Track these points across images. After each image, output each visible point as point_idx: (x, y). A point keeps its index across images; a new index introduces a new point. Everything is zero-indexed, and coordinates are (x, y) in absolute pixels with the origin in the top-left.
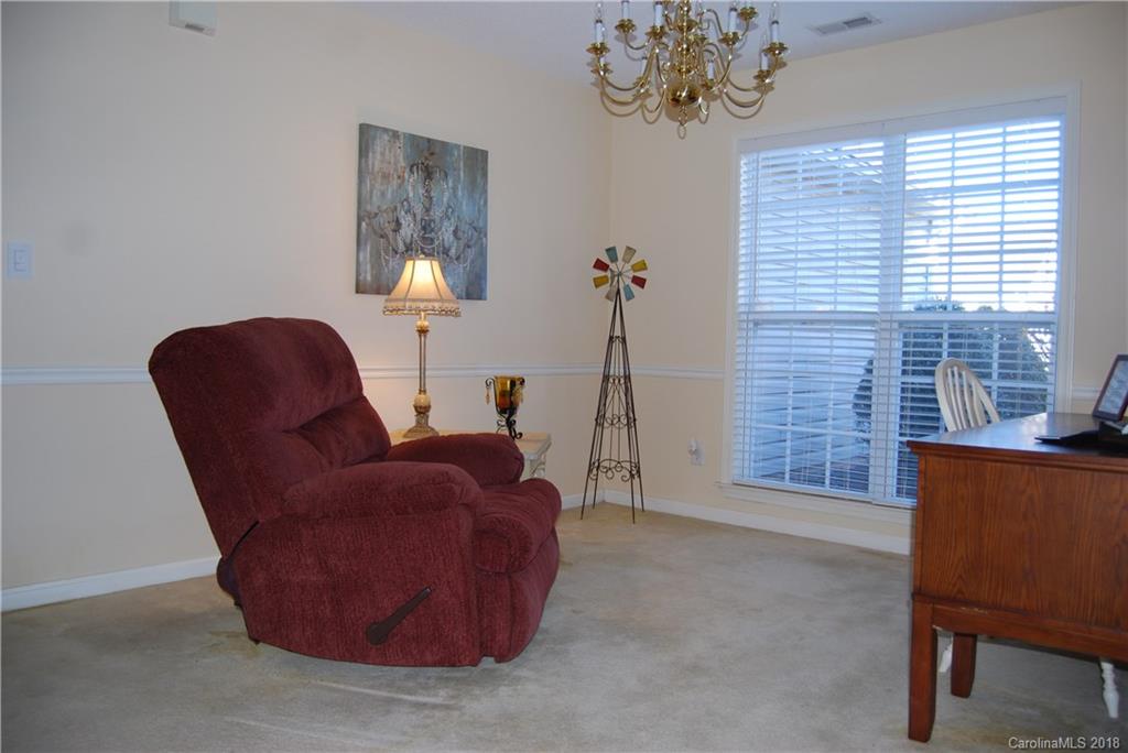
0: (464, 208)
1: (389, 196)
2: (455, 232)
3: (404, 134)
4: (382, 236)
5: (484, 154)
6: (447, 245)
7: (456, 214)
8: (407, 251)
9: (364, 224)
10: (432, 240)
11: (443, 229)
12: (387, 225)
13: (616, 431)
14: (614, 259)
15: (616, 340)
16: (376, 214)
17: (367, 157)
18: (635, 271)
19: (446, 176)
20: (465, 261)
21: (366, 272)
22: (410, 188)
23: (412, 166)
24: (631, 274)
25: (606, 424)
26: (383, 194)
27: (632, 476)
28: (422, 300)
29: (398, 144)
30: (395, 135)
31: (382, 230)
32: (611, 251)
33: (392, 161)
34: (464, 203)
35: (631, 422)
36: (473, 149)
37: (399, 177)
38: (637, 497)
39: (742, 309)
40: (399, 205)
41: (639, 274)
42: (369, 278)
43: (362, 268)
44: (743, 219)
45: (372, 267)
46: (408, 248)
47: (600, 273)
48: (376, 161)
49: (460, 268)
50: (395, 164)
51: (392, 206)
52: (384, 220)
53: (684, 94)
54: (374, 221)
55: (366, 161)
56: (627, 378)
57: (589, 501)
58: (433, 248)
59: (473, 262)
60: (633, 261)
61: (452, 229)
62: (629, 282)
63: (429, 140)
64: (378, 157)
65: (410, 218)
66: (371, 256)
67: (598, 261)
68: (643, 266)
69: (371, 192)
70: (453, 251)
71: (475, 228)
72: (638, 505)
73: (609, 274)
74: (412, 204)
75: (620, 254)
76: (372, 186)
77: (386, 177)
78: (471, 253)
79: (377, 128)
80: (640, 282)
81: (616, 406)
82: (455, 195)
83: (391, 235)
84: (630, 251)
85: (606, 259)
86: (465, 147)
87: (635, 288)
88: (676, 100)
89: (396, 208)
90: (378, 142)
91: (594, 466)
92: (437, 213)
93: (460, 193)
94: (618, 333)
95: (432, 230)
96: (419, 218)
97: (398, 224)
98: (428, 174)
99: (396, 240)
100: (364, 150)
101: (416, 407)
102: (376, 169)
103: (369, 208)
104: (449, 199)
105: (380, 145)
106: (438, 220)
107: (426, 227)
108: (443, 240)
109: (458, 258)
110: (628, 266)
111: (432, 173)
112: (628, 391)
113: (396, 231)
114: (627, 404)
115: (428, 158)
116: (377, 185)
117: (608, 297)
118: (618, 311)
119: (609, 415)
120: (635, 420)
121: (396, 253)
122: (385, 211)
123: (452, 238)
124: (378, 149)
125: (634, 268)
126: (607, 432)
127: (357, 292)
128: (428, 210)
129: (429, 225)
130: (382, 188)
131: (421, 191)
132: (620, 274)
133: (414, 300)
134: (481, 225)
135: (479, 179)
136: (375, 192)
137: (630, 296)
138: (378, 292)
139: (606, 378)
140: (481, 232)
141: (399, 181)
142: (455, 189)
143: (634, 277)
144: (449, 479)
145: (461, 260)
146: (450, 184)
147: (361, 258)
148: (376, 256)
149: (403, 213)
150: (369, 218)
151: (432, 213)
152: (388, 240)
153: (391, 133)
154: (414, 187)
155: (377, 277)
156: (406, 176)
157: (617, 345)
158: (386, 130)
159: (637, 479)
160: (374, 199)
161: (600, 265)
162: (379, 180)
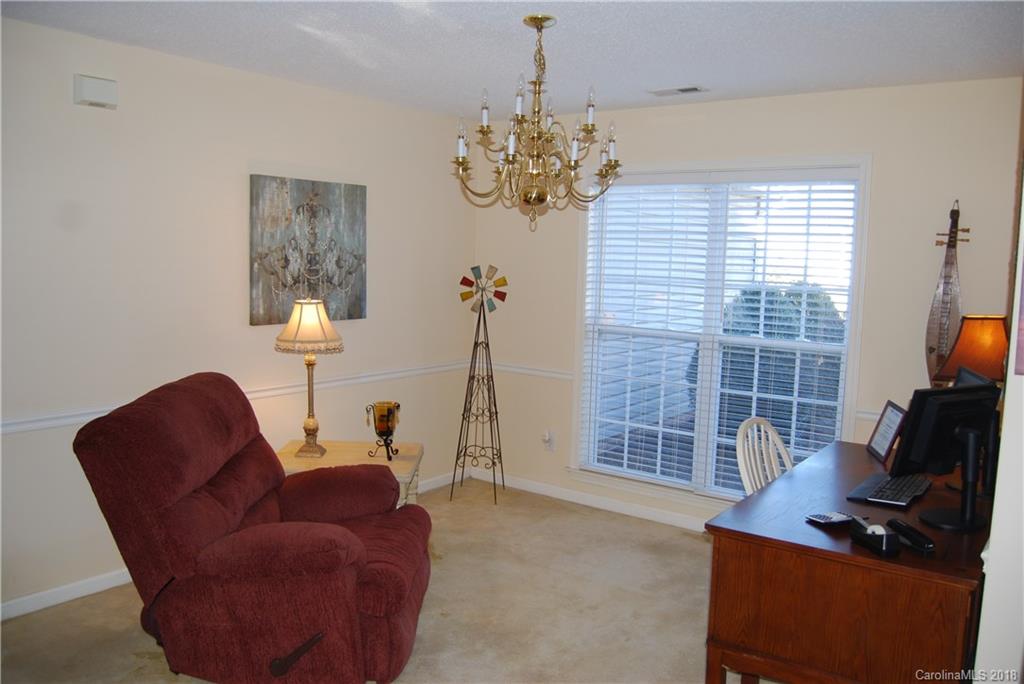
0: (346, 239)
1: (278, 236)
2: (338, 263)
3: (291, 180)
4: (272, 274)
5: (363, 189)
6: (330, 275)
7: (338, 246)
8: (295, 284)
9: (256, 265)
10: (317, 271)
11: (328, 261)
12: (276, 263)
13: (480, 426)
14: (478, 275)
15: (480, 345)
16: (267, 255)
17: (257, 204)
18: (496, 287)
19: (329, 211)
20: (348, 286)
21: (258, 307)
22: (297, 227)
23: (299, 208)
24: (493, 289)
25: (471, 420)
26: (272, 236)
27: (494, 463)
28: (309, 342)
29: (285, 190)
30: (283, 181)
31: (271, 267)
32: (476, 270)
33: (281, 205)
34: (345, 234)
35: (493, 416)
36: (353, 185)
37: (287, 219)
38: (498, 475)
39: (588, 321)
40: (287, 245)
41: (500, 289)
42: (261, 311)
43: (255, 304)
44: (590, 243)
45: (264, 302)
46: (296, 281)
47: (467, 289)
48: (265, 207)
49: (341, 293)
50: (283, 208)
51: (281, 246)
52: (274, 260)
53: (534, 196)
54: (266, 262)
55: (257, 208)
56: (490, 378)
57: (458, 478)
58: (318, 279)
59: (353, 285)
60: (495, 278)
61: (335, 259)
62: (491, 296)
63: (313, 183)
64: (268, 202)
65: (297, 255)
66: (263, 293)
67: (464, 278)
68: (503, 282)
69: (262, 235)
70: (336, 280)
71: (355, 256)
72: (499, 481)
73: (474, 289)
74: (299, 241)
75: (484, 272)
76: (263, 230)
77: (275, 220)
78: (352, 279)
79: (266, 177)
80: (501, 296)
81: (480, 401)
82: (337, 228)
83: (280, 271)
84: (493, 269)
85: (471, 277)
86: (346, 185)
87: (497, 301)
88: (527, 201)
89: (284, 247)
90: (267, 189)
91: (462, 453)
92: (322, 246)
93: (341, 227)
94: (481, 339)
95: (317, 263)
96: (305, 254)
97: (287, 261)
98: (313, 213)
99: (285, 275)
100: (254, 199)
101: (306, 431)
102: (266, 214)
103: (260, 250)
104: (332, 234)
105: (269, 191)
106: (321, 254)
107: (312, 260)
108: (327, 270)
109: (340, 285)
110: (491, 283)
111: (316, 212)
112: (491, 389)
113: (285, 267)
114: (489, 398)
115: (313, 198)
116: (267, 229)
117: (473, 309)
118: (482, 320)
119: (474, 410)
120: (496, 413)
121: (285, 286)
122: (276, 251)
123: (335, 267)
124: (267, 196)
125: (496, 284)
126: (472, 426)
127: (251, 324)
128: (313, 245)
129: (315, 259)
130: (272, 231)
131: (307, 229)
132: (483, 289)
133: (302, 342)
134: (361, 252)
135: (358, 212)
136: (265, 234)
137: (492, 308)
138: (270, 322)
139: (472, 378)
140: (361, 259)
141: (287, 223)
142: (337, 224)
143: (496, 291)
144: (336, 546)
145: (344, 286)
146: (333, 220)
147: (254, 296)
148: (268, 291)
149: (291, 250)
150: (261, 259)
151: (316, 248)
152: (278, 276)
153: (278, 181)
154: (300, 226)
155: (269, 308)
156: (293, 217)
157: (481, 350)
158: (274, 178)
159: (498, 465)
160: (265, 241)
161: (466, 282)
162: (269, 223)
